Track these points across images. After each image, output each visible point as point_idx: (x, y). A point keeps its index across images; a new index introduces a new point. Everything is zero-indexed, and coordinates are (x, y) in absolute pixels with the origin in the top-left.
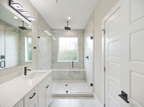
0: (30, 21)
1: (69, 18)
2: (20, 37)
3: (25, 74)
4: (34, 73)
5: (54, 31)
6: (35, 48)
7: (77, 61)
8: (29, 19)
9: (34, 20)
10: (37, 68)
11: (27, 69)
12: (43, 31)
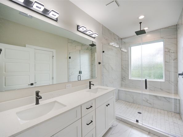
0: (94, 38)
1: (142, 17)
2: (92, 53)
3: (90, 88)
4: (98, 88)
5: (124, 40)
6: (99, 63)
7: (163, 80)
8: (93, 36)
9: (97, 35)
10: (102, 84)
11: (91, 83)
12: (109, 44)
